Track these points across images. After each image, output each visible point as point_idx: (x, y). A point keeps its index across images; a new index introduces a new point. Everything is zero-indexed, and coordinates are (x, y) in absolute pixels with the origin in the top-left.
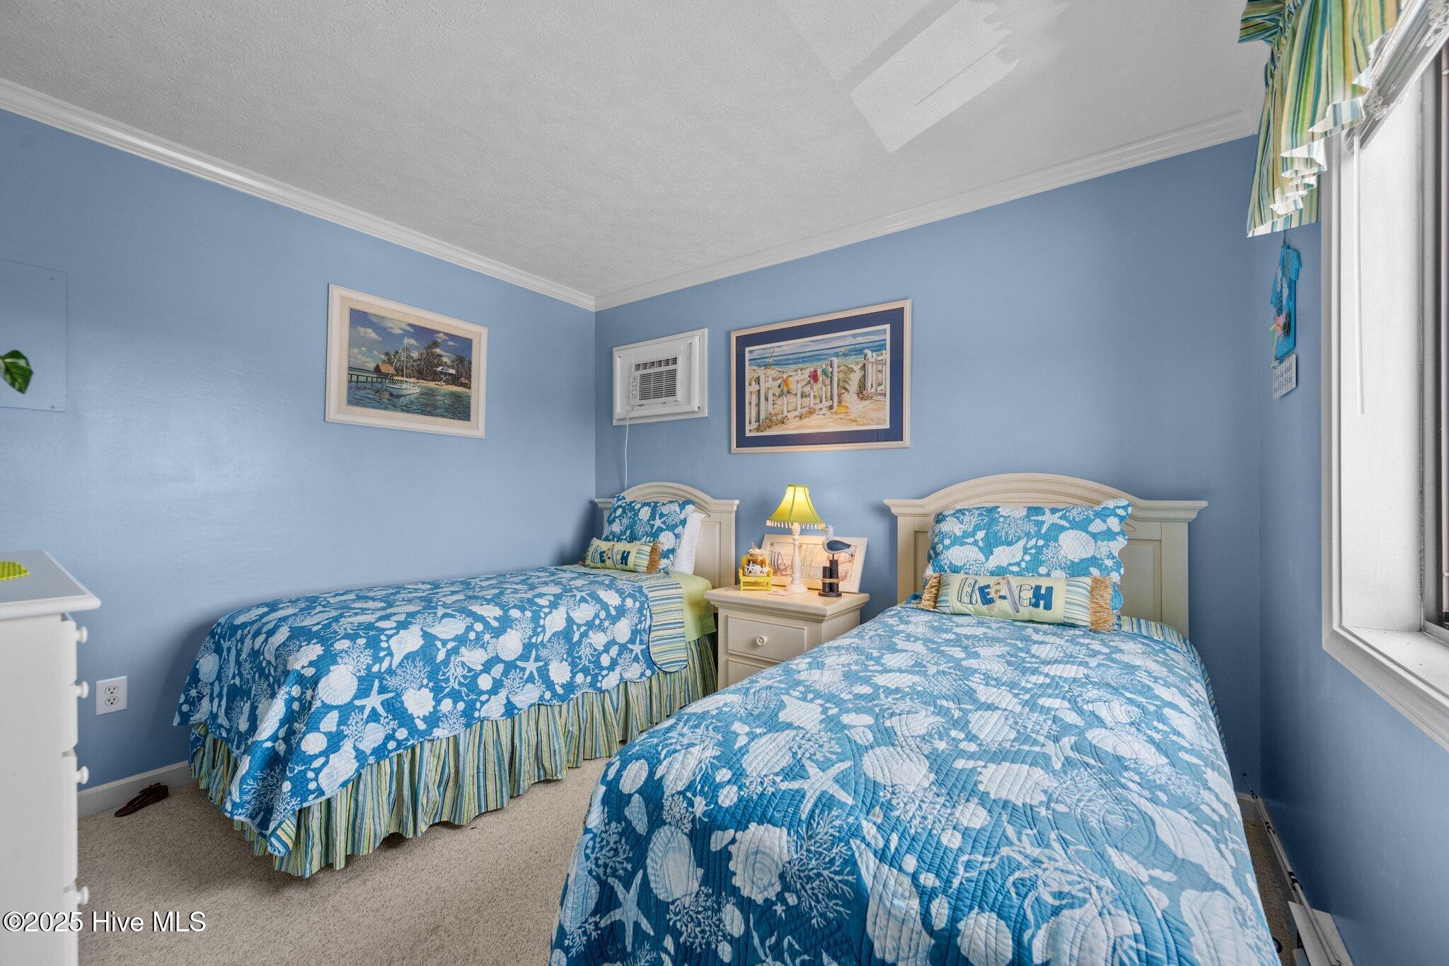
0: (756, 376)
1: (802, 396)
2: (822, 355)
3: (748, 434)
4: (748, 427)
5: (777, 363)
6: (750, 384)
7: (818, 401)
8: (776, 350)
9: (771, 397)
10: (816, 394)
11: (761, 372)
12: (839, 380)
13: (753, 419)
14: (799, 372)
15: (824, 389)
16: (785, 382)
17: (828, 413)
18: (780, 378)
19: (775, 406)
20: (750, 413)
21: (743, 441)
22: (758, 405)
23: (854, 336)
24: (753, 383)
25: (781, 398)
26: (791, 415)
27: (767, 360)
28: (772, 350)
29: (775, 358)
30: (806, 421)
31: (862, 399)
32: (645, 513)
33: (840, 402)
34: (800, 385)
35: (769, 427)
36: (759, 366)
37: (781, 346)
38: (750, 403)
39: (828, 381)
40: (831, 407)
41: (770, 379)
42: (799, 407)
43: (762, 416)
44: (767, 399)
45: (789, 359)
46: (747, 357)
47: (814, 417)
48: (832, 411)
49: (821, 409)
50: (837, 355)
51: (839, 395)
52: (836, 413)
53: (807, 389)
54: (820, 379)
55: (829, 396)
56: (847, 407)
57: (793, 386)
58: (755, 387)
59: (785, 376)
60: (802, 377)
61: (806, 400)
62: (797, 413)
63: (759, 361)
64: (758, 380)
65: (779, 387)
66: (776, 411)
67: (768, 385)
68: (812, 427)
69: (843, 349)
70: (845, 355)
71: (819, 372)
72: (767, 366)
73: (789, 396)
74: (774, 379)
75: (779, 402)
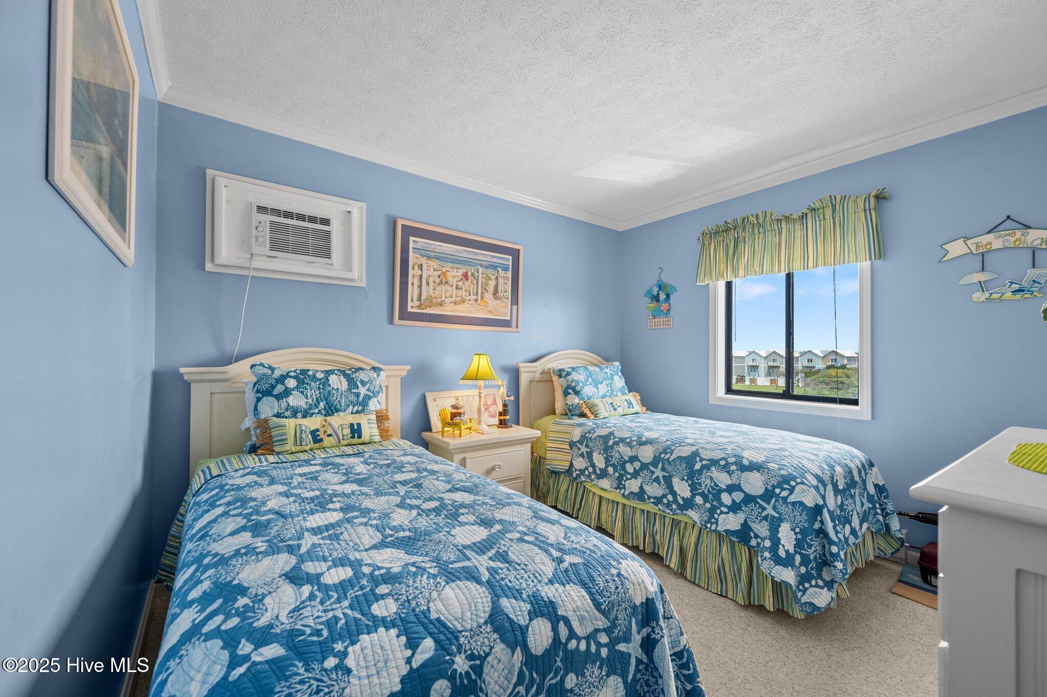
0: (419, 263)
1: (457, 288)
2: (471, 262)
3: (410, 309)
4: (410, 304)
5: (438, 258)
6: (413, 268)
7: (468, 294)
8: (437, 247)
9: (431, 284)
10: (467, 288)
11: (423, 261)
12: (482, 283)
13: (415, 298)
14: (455, 269)
15: (472, 286)
16: (444, 274)
17: (475, 303)
18: (440, 270)
19: (436, 291)
20: (412, 292)
21: (405, 315)
22: (420, 286)
23: (492, 257)
24: (416, 268)
25: (440, 286)
26: (447, 300)
27: (430, 253)
28: (434, 247)
29: (436, 254)
30: (459, 307)
31: (496, 298)
32: (337, 382)
33: (482, 298)
34: (455, 280)
35: (430, 307)
36: (422, 256)
37: (441, 246)
38: (413, 284)
39: (475, 282)
40: (476, 300)
41: (432, 269)
42: (454, 295)
43: (424, 297)
44: (428, 284)
45: (447, 258)
46: (411, 245)
47: (465, 305)
48: (477, 303)
49: (470, 300)
50: (481, 266)
51: (482, 293)
52: (479, 305)
53: (460, 284)
54: (470, 279)
55: (475, 292)
56: (487, 302)
57: (450, 279)
58: (417, 272)
59: (444, 270)
60: (457, 274)
61: (459, 292)
62: (453, 300)
63: (423, 252)
64: (421, 267)
65: (439, 277)
66: (436, 295)
67: (430, 273)
68: (462, 312)
69: (485, 263)
70: (487, 267)
71: (469, 274)
72: (429, 258)
73: (447, 286)
74: (435, 270)
75: (439, 288)
